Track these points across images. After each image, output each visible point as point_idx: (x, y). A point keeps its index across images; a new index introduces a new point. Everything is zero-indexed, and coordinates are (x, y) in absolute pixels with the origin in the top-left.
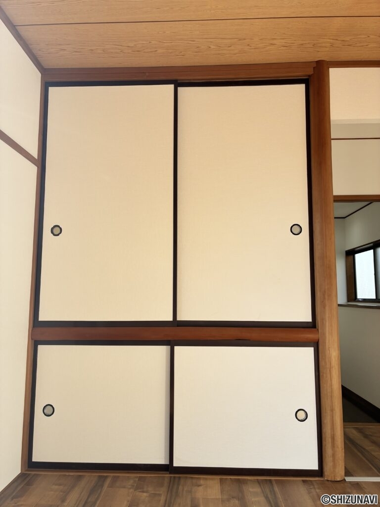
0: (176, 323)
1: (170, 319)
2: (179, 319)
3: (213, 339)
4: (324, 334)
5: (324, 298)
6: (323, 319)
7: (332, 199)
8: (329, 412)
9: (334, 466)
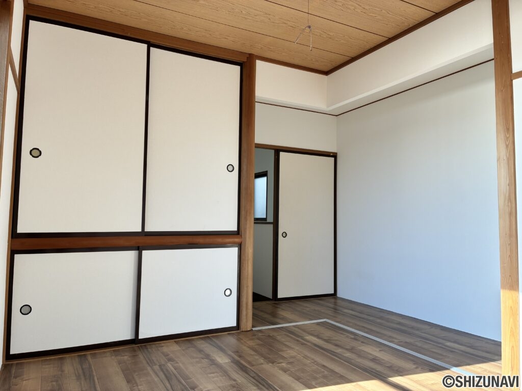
0: (144, 234)
1: (139, 230)
2: (146, 230)
3: (172, 244)
4: (245, 238)
5: (247, 215)
6: (245, 229)
7: (254, 146)
8: (245, 288)
9: (247, 322)
